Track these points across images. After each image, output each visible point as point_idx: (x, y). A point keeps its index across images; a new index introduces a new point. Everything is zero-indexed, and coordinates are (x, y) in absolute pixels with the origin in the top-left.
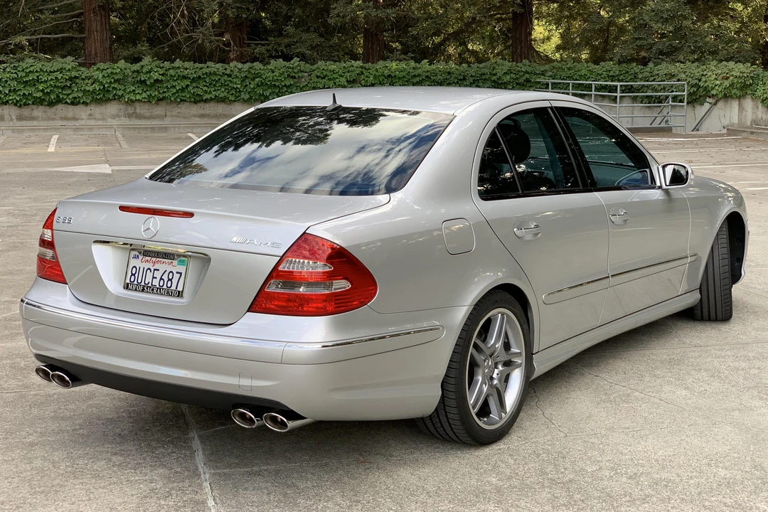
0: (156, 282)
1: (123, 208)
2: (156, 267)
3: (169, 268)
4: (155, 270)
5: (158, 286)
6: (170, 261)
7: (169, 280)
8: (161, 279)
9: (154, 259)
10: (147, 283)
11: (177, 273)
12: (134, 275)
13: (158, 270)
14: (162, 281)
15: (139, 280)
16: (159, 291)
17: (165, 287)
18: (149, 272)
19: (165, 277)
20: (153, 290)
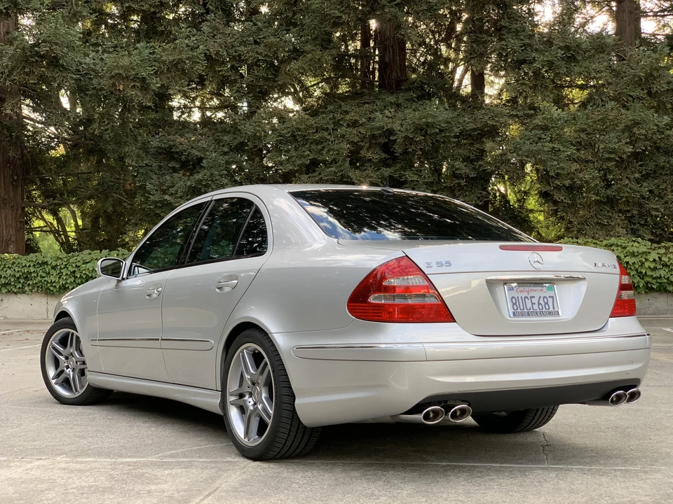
1: (502, 247)
2: (531, 294)
3: (543, 295)
4: (531, 297)
5: (539, 310)
6: (541, 289)
7: (545, 303)
8: (539, 304)
9: (527, 289)
10: (528, 308)
11: (550, 297)
12: (515, 304)
13: (534, 297)
14: (540, 306)
15: (522, 308)
16: (542, 314)
17: (544, 310)
18: (526, 299)
19: (541, 301)
20: (536, 314)
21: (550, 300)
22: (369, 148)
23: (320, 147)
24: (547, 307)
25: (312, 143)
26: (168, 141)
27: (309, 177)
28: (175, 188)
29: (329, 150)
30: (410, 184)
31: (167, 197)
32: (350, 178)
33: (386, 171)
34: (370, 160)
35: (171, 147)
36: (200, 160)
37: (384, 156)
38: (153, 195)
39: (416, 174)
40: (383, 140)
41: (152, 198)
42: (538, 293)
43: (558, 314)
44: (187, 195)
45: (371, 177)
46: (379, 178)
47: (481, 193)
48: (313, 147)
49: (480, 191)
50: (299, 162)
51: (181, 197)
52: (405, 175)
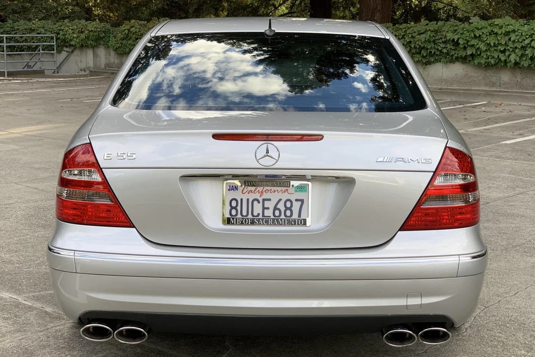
0: (268, 213)
1: (216, 136)
2: (265, 196)
3: (285, 197)
4: (264, 200)
5: (272, 217)
6: (284, 189)
7: (287, 208)
8: (275, 208)
9: (260, 189)
10: (255, 214)
11: (297, 200)
12: (235, 208)
13: (270, 200)
14: (277, 212)
15: (244, 213)
16: (276, 221)
17: (283, 217)
18: (256, 203)
19: (281, 206)
20: (266, 221)
21: (296, 206)
24: (288, 213)
42: (275, 195)
43: (305, 224)
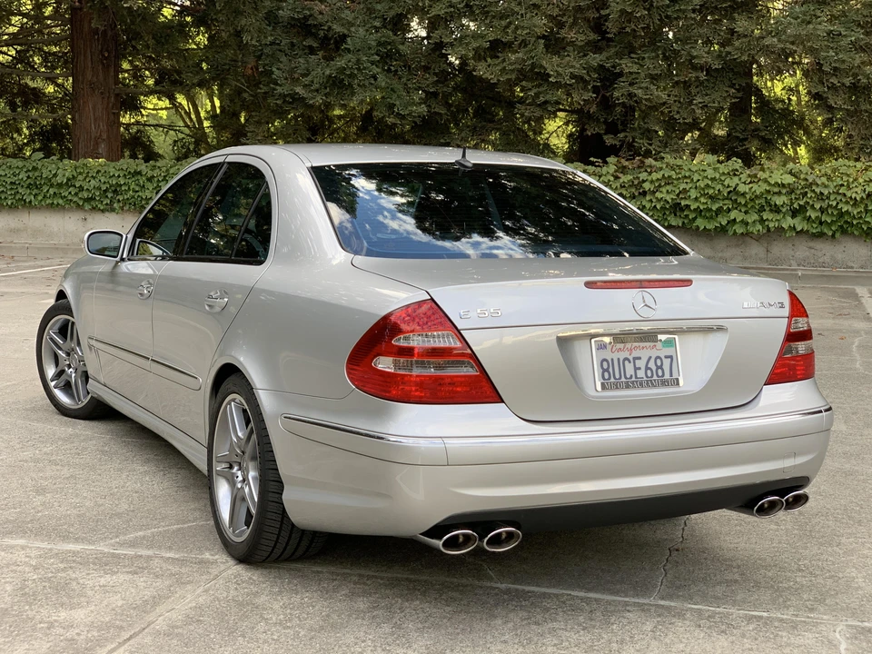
0: (641, 374)
1: (589, 285)
2: (635, 354)
3: (654, 353)
4: (635, 359)
5: (645, 379)
6: (652, 344)
7: (658, 368)
8: (647, 368)
9: (629, 345)
10: (628, 376)
11: (666, 357)
12: (607, 370)
13: (640, 358)
14: (649, 372)
15: (617, 376)
16: (650, 384)
17: (655, 377)
18: (626, 362)
19: (652, 365)
20: (641, 384)
21: (667, 362)
22: (574, 23)
23: (504, 23)
24: (660, 374)
25: (494, 17)
26: (303, 9)
27: (489, 66)
28: (309, 78)
29: (517, 28)
30: (627, 77)
31: (299, 90)
32: (544, 68)
33: (594, 59)
34: (572, 43)
35: (307, 19)
36: (343, 38)
37: (593, 36)
38: (281, 86)
39: (636, 63)
40: (592, 15)
41: (279, 90)
42: (645, 352)
43: (678, 384)
44: (326, 88)
45: (572, 67)
46: (584, 68)
47: (727, 91)
48: (496, 23)
49: (727, 89)
50: (475, 45)
51: (317, 91)
52: (620, 65)
